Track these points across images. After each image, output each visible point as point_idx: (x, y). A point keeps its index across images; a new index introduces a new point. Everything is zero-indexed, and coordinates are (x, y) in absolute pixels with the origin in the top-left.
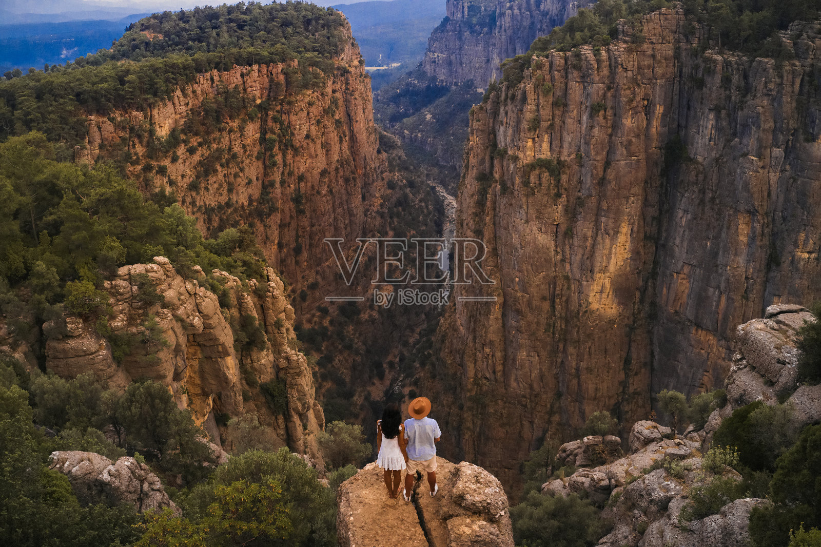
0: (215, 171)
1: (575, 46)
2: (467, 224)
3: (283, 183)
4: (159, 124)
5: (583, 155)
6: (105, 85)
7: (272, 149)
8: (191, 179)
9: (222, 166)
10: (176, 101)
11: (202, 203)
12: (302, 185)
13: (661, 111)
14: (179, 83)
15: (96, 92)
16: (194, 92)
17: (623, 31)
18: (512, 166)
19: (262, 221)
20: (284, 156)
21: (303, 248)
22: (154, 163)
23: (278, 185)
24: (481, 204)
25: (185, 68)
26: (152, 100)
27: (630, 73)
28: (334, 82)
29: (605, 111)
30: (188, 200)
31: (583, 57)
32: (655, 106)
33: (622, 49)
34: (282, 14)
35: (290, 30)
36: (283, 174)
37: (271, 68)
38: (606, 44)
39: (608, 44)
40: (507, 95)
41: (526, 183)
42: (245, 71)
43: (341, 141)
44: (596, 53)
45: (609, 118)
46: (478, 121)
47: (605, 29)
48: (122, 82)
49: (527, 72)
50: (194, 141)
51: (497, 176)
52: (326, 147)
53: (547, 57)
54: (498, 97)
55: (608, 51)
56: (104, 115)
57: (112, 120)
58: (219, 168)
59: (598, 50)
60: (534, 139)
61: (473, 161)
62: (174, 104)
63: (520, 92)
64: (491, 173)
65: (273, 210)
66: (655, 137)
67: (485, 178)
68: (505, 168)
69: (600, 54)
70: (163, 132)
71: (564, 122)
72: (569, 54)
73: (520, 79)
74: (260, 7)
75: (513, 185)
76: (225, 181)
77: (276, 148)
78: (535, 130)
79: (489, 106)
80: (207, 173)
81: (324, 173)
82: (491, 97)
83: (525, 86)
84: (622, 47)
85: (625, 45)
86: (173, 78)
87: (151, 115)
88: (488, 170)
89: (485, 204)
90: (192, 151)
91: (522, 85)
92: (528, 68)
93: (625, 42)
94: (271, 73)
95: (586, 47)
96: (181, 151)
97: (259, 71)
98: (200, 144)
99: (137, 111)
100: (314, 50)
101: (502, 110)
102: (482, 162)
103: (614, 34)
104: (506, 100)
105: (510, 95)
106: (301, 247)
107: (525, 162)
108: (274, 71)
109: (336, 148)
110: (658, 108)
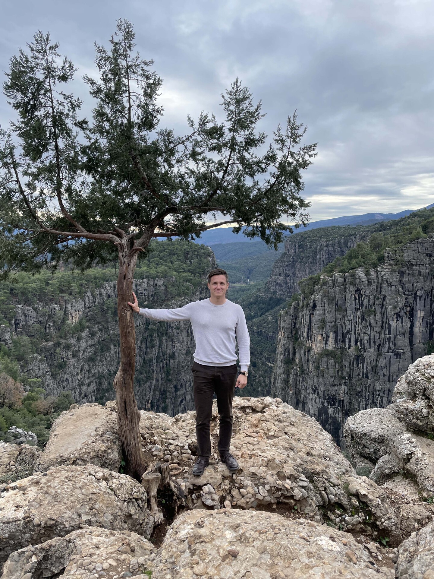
0: (109, 349)
1: (352, 269)
3: (158, 359)
4: (71, 314)
5: (360, 347)
6: (33, 285)
7: (152, 336)
8: (90, 354)
9: (115, 346)
10: (87, 299)
11: (96, 371)
12: (172, 361)
13: (422, 315)
14: (90, 287)
15: (25, 288)
16: (101, 294)
17: (388, 257)
18: (307, 354)
19: (140, 386)
20: (160, 340)
21: (169, 407)
22: (62, 341)
23: (155, 360)
24: (286, 381)
25: (95, 278)
26: (67, 298)
27: (394, 288)
28: (201, 293)
29: (375, 315)
30: (86, 367)
31: (357, 277)
32: (417, 311)
33: (387, 270)
35: (174, 258)
36: (158, 353)
37: (156, 281)
38: (375, 266)
39: (376, 267)
40: (303, 303)
41: (318, 368)
42: (138, 282)
44: (367, 273)
45: (378, 320)
46: (285, 321)
47: (374, 256)
48: (47, 284)
49: (316, 287)
50: (96, 328)
51: (297, 361)
53: (331, 277)
54: (298, 304)
55: (377, 272)
56: (29, 305)
57: (35, 309)
58: (112, 347)
59: (368, 271)
60: (322, 335)
61: (280, 349)
63: (312, 301)
64: (293, 359)
65: (149, 378)
66: (419, 335)
67: (289, 362)
68: (303, 357)
69: (369, 274)
70: (74, 320)
72: (347, 274)
73: (312, 292)
75: (308, 368)
76: (116, 356)
77: (155, 335)
78: (323, 329)
79: (292, 310)
80: (102, 350)
81: (188, 354)
82: (293, 304)
83: (315, 297)
84: (387, 268)
85: (389, 267)
86: (86, 284)
87: (66, 308)
88: (291, 356)
89: (289, 381)
90: (93, 334)
91: (313, 296)
92: (317, 285)
93: (390, 265)
94: (156, 284)
95: (359, 269)
97: (148, 283)
98: (100, 330)
99: (56, 304)
100: (189, 271)
101: (300, 314)
102: (286, 350)
103: (381, 260)
104: (302, 307)
105: (305, 304)
106: (167, 406)
107: (316, 351)
108: (158, 283)
110: (419, 313)
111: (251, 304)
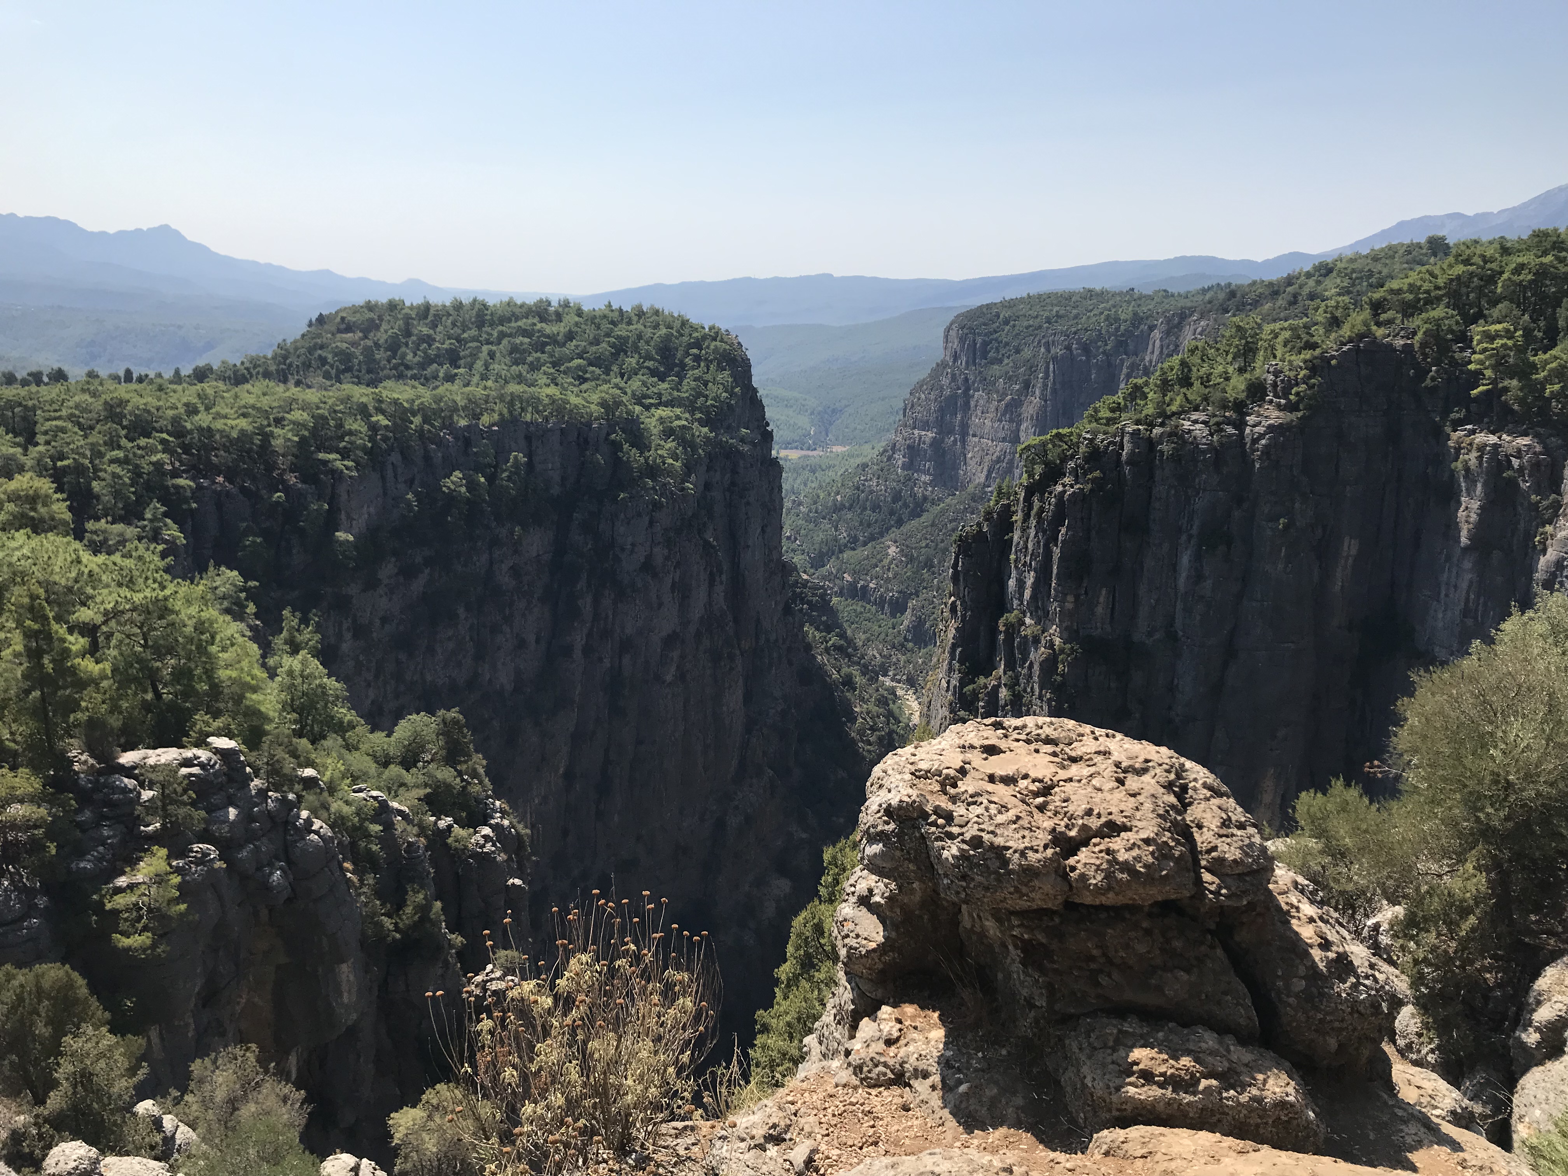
0: (454, 617)
1: (1173, 415)
3: (587, 650)
4: (347, 513)
5: (1181, 633)
6: (241, 423)
7: (573, 585)
8: (401, 628)
9: (468, 608)
10: (390, 473)
12: (626, 660)
13: (1354, 552)
17: (1278, 383)
19: (537, 724)
20: (597, 600)
21: (616, 786)
23: (578, 653)
26: (337, 465)
27: (1286, 471)
30: (390, 667)
31: (1188, 436)
32: (1340, 539)
33: (1273, 421)
34: (621, 331)
36: (589, 635)
37: (585, 429)
38: (1238, 410)
39: (1243, 410)
40: (1028, 507)
42: (534, 431)
43: (711, 584)
44: (1216, 429)
45: (1236, 560)
46: (969, 556)
47: (1238, 382)
49: (1070, 463)
50: (417, 555)
52: (683, 591)
53: (1115, 434)
54: (1011, 509)
55: (1241, 425)
58: (461, 611)
59: (1219, 424)
60: (1077, 596)
62: (383, 478)
63: (1055, 501)
64: (990, 661)
65: (562, 703)
66: (1340, 603)
68: (1017, 653)
69: (1222, 432)
70: (354, 529)
71: (1141, 566)
72: (1159, 428)
74: (579, 313)
76: (471, 639)
77: (581, 585)
78: (1082, 580)
80: (435, 620)
81: (671, 640)
82: (997, 509)
84: (1274, 416)
85: (1276, 414)
90: (408, 572)
91: (1060, 488)
92: (1073, 455)
93: (1279, 407)
95: (1196, 416)
96: (387, 571)
97: (563, 433)
98: (428, 562)
100: (676, 403)
101: (1017, 537)
103: (1255, 392)
104: (1025, 517)
105: (1034, 507)
106: (611, 783)
107: (1057, 641)
108: (592, 436)
109: (700, 597)
110: (1346, 544)
111: (838, 508)
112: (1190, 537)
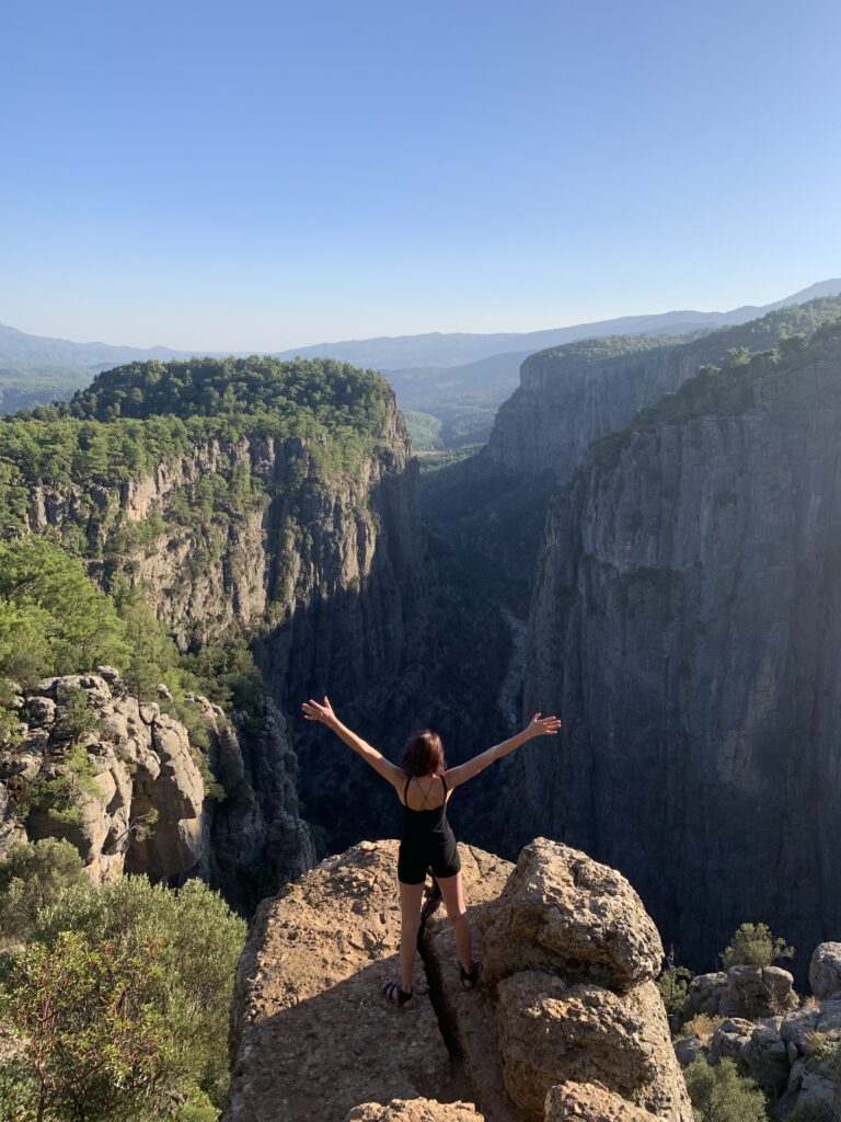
0: (208, 573)
1: (694, 417)
2: (542, 654)
4: (133, 505)
5: (704, 563)
8: (172, 582)
9: (217, 566)
10: (160, 477)
13: (818, 503)
14: (165, 453)
16: (185, 467)
17: (762, 394)
18: (603, 578)
24: (560, 627)
26: (125, 474)
27: (771, 452)
29: (735, 504)
31: (704, 431)
32: (809, 496)
33: (760, 419)
34: (307, 375)
38: (738, 412)
39: (740, 413)
40: (597, 482)
41: (624, 601)
44: (723, 425)
45: (740, 513)
46: (559, 517)
47: (736, 393)
48: (85, 446)
49: (625, 453)
50: (180, 532)
51: (582, 590)
53: (653, 432)
54: (585, 485)
55: (741, 423)
57: (66, 495)
59: (726, 422)
60: (633, 541)
61: (549, 569)
62: (156, 480)
63: (615, 479)
64: (574, 586)
67: (565, 593)
68: (594, 581)
69: (728, 427)
70: (138, 516)
71: (676, 519)
72: (684, 428)
73: (616, 462)
75: (605, 602)
76: (220, 587)
78: (636, 530)
79: (573, 498)
80: (194, 575)
82: (575, 485)
83: (623, 472)
84: (761, 416)
85: (764, 414)
87: (123, 493)
88: (570, 582)
89: (566, 627)
91: (618, 470)
92: (626, 448)
95: (708, 418)
96: (162, 543)
97: (275, 446)
98: (189, 536)
99: (104, 486)
101: (590, 503)
102: (562, 571)
104: (596, 490)
105: (601, 483)
107: (621, 571)
110: (813, 499)
112: (709, 498)
